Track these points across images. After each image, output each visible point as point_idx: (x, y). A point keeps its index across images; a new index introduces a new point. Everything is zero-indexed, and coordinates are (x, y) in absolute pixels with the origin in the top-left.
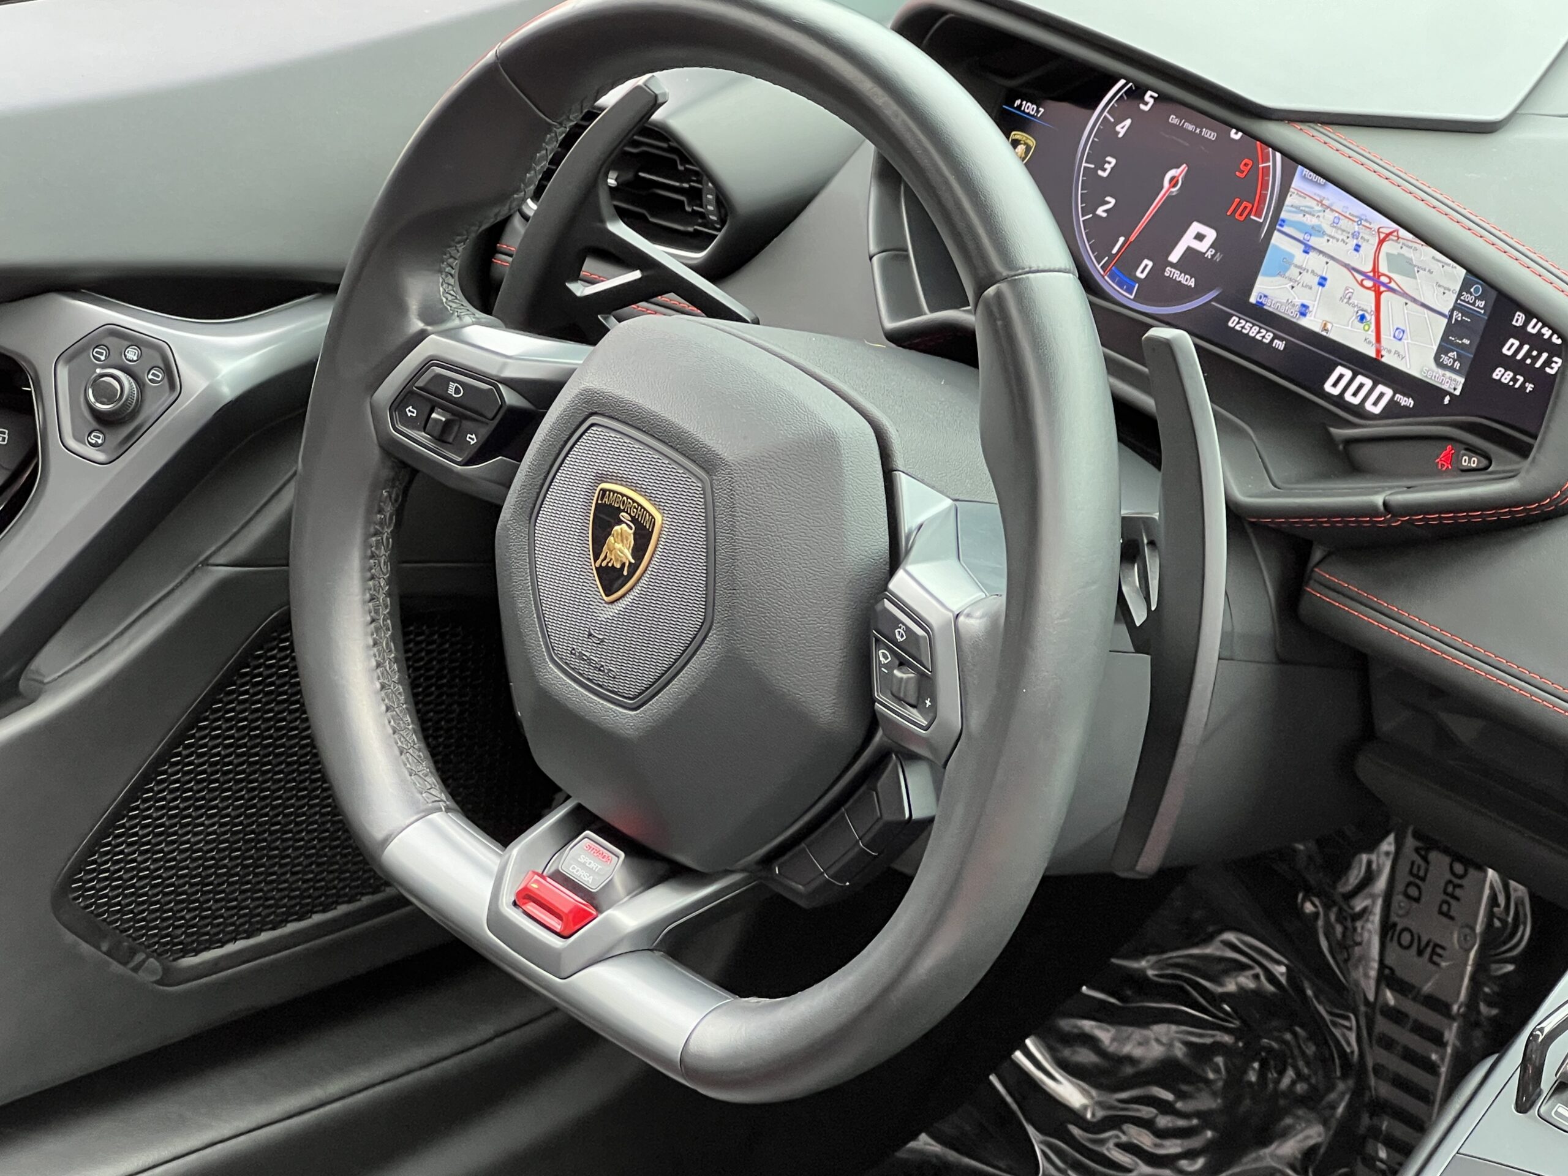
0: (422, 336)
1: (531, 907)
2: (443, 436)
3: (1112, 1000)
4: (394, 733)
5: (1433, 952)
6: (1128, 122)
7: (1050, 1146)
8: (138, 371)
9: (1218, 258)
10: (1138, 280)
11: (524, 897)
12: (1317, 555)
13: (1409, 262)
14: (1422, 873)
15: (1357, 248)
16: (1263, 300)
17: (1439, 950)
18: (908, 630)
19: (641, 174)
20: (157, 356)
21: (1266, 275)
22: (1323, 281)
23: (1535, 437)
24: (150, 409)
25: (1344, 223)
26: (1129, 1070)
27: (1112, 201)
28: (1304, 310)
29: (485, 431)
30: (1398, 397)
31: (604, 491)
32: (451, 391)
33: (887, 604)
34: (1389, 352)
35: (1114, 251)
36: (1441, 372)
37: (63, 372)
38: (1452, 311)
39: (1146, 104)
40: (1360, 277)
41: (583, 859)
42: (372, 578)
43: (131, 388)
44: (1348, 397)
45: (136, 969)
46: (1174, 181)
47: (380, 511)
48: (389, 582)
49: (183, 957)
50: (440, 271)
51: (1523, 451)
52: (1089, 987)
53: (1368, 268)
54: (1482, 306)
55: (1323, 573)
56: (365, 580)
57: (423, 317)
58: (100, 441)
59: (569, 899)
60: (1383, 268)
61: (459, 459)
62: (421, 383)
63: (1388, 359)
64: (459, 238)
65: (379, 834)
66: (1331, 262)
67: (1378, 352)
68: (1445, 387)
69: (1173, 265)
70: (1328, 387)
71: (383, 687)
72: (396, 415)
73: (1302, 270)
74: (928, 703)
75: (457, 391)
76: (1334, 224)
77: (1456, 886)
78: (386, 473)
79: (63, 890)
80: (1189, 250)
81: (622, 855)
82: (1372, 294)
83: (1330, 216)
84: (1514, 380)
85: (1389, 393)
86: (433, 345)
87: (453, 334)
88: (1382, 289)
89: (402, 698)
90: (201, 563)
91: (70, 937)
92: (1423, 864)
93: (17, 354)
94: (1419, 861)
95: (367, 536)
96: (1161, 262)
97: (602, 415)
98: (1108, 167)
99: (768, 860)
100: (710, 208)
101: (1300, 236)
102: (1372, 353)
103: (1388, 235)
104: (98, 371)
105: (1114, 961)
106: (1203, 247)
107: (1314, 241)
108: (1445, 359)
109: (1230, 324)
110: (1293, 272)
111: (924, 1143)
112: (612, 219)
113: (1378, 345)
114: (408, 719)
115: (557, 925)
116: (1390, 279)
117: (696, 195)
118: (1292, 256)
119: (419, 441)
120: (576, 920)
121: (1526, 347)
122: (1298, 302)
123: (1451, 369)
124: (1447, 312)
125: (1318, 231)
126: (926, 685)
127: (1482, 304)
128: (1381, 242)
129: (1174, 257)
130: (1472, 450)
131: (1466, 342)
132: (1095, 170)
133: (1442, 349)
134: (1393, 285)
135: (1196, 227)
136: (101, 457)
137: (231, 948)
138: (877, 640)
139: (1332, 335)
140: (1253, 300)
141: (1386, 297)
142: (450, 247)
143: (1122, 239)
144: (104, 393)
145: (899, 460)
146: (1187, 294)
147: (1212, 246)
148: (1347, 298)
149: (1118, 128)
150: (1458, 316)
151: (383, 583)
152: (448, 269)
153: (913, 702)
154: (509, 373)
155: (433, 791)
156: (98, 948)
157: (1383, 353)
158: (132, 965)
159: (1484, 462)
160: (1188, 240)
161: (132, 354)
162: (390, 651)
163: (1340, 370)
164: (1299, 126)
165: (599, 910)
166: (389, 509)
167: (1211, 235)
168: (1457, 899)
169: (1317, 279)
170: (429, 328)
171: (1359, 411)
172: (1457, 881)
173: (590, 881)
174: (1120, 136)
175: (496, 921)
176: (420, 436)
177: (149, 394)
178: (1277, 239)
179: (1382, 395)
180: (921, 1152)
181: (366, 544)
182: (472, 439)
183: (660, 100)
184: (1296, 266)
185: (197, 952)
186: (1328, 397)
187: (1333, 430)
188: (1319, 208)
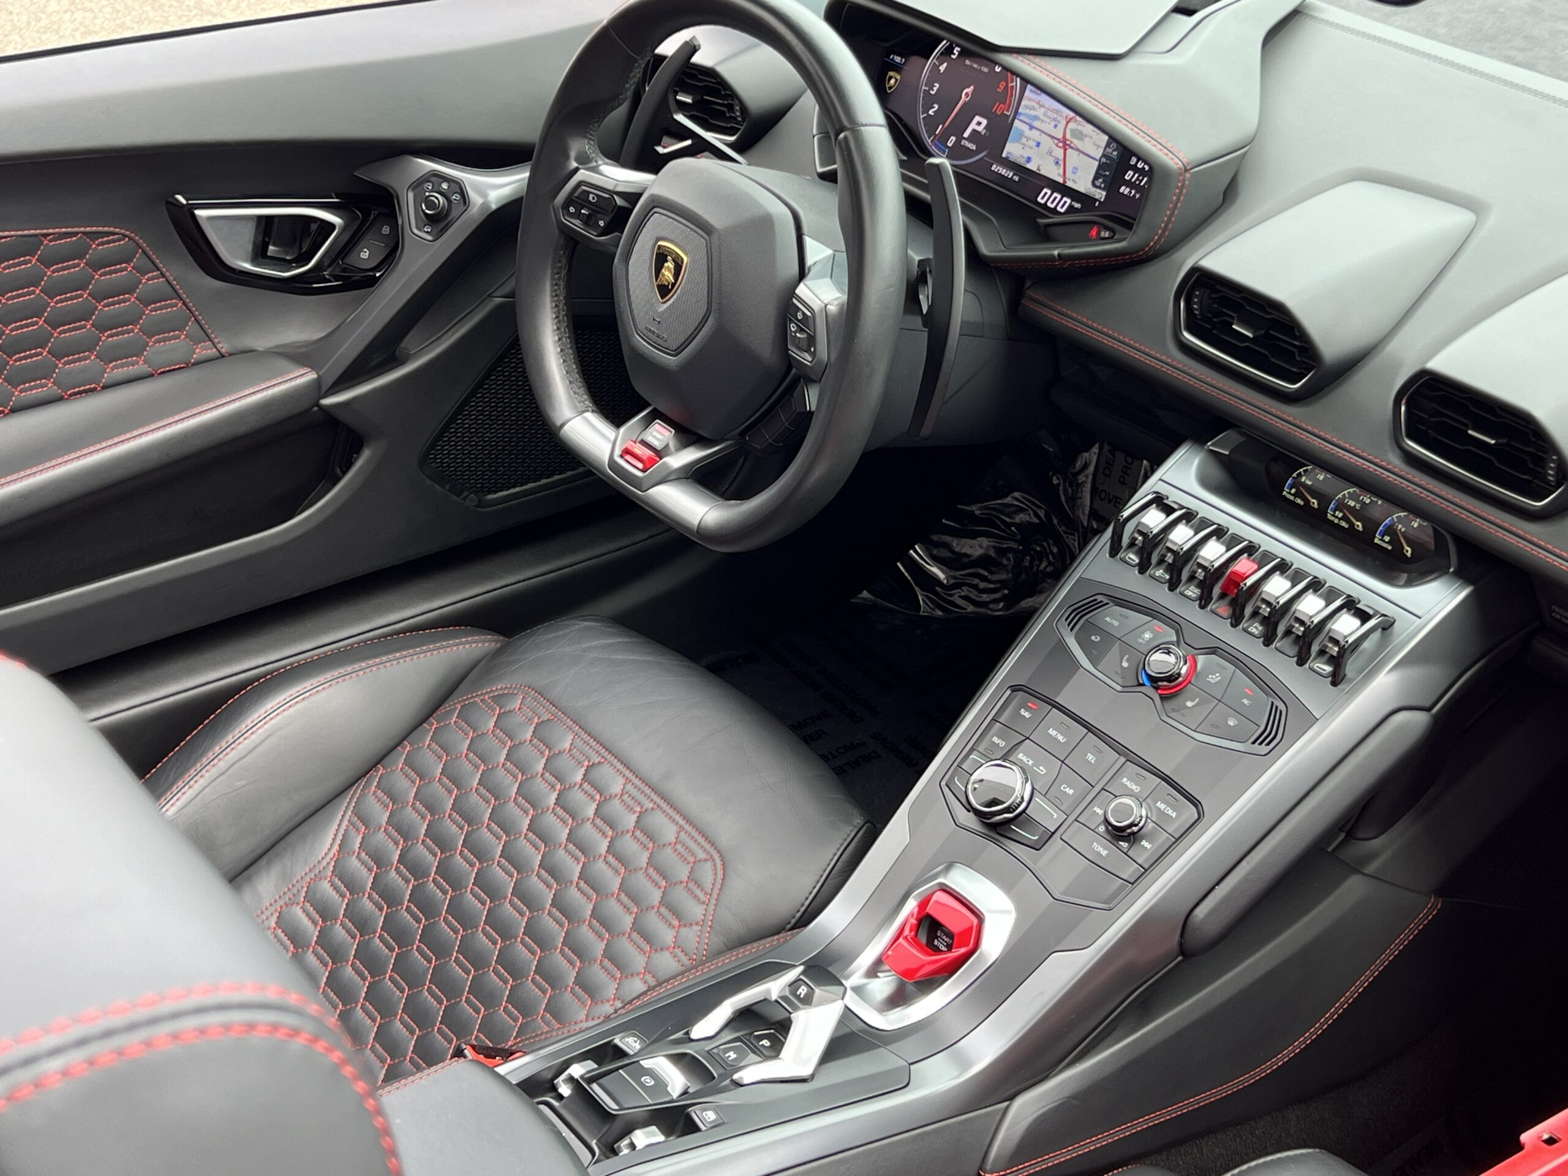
0: (577, 170)
1: (628, 457)
2: (588, 221)
3: (957, 526)
4: (567, 373)
5: (1116, 502)
6: (945, 65)
7: (927, 597)
8: (448, 195)
9: (988, 134)
10: (948, 147)
11: (627, 452)
12: (1028, 284)
13: (1081, 132)
14: (1111, 462)
15: (1056, 126)
16: (1009, 155)
17: (1118, 500)
18: (804, 313)
19: (705, 97)
20: (458, 187)
21: (1012, 142)
22: (1038, 144)
23: (1135, 220)
24: (454, 213)
25: (1049, 113)
26: (966, 560)
27: (936, 107)
28: (1029, 160)
29: (608, 219)
30: (1073, 203)
31: (659, 246)
32: (591, 198)
33: (795, 301)
34: (1069, 180)
35: (937, 133)
36: (1094, 189)
37: (411, 195)
39: (954, 54)
40: (1056, 142)
41: (655, 433)
42: (556, 295)
43: (444, 203)
44: (1049, 204)
45: (464, 499)
46: (967, 94)
47: (560, 262)
48: (565, 298)
49: (488, 494)
50: (586, 137)
51: (1129, 226)
52: (946, 520)
53: (1060, 136)
55: (1030, 293)
56: (552, 297)
57: (577, 160)
58: (429, 230)
59: (647, 453)
60: (1068, 136)
61: (595, 234)
62: (576, 195)
63: (1069, 184)
64: (594, 120)
65: (559, 423)
66: (1043, 134)
67: (1064, 180)
68: (1096, 197)
69: (964, 138)
70: (1039, 199)
71: (562, 350)
72: (565, 211)
73: (1028, 139)
74: (812, 349)
75: (594, 198)
76: (1045, 115)
77: (1127, 468)
78: (561, 242)
79: (424, 459)
80: (974, 131)
81: (673, 431)
82: (1062, 151)
83: (1043, 110)
84: (1130, 192)
85: (1069, 201)
86: (583, 175)
87: (595, 170)
88: (1067, 147)
89: (572, 357)
90: (488, 295)
91: (429, 482)
92: (1112, 458)
93: (390, 187)
94: (1110, 456)
95: (553, 274)
96: (960, 138)
97: (659, 207)
98: (935, 89)
99: (743, 434)
100: (738, 114)
101: (1027, 121)
102: (1061, 180)
103: (1071, 119)
104: (427, 194)
105: (959, 506)
106: (980, 129)
107: (1036, 124)
108: (1098, 184)
109: (993, 169)
110: (1024, 140)
111: (865, 594)
112: (677, 112)
114: (574, 366)
115: (640, 466)
116: (1072, 142)
117: (731, 107)
118: (1023, 132)
119: (576, 224)
120: (648, 464)
121: (1136, 175)
122: (1026, 156)
123: (1099, 187)
124: (1098, 157)
125: (1036, 118)
126: (811, 340)
127: (1115, 153)
128: (1067, 123)
129: (966, 135)
130: (1107, 228)
131: (1107, 173)
132: (929, 91)
133: (1096, 178)
134: (1072, 145)
135: (977, 119)
136: (430, 238)
137: (512, 491)
138: (790, 320)
139: (1042, 172)
140: (1004, 155)
141: (1069, 151)
142: (590, 124)
143: (941, 127)
144: (431, 205)
145: (805, 229)
146: (973, 153)
147: (985, 128)
148: (1050, 153)
149: (940, 68)
150: (1104, 160)
151: (562, 298)
152: (590, 137)
153: (805, 349)
154: (619, 189)
155: (586, 402)
156: (444, 488)
157: (1067, 180)
158: (462, 497)
159: (1112, 234)
160: (973, 126)
161: (445, 186)
162: (566, 333)
163: (1045, 190)
164: (1015, 55)
165: (661, 459)
166: (564, 260)
167: (984, 122)
168: (1128, 475)
169: (1035, 144)
170: (580, 166)
171: (1054, 211)
172: (1129, 466)
173: (657, 444)
174: (941, 72)
175: (612, 464)
176: (577, 222)
177: (453, 206)
178: (1017, 123)
179: (1065, 202)
180: (864, 599)
181: (552, 279)
182: (601, 223)
183: (697, 48)
185: (496, 492)
186: (1039, 204)
187: (1039, 220)
188: (1037, 106)
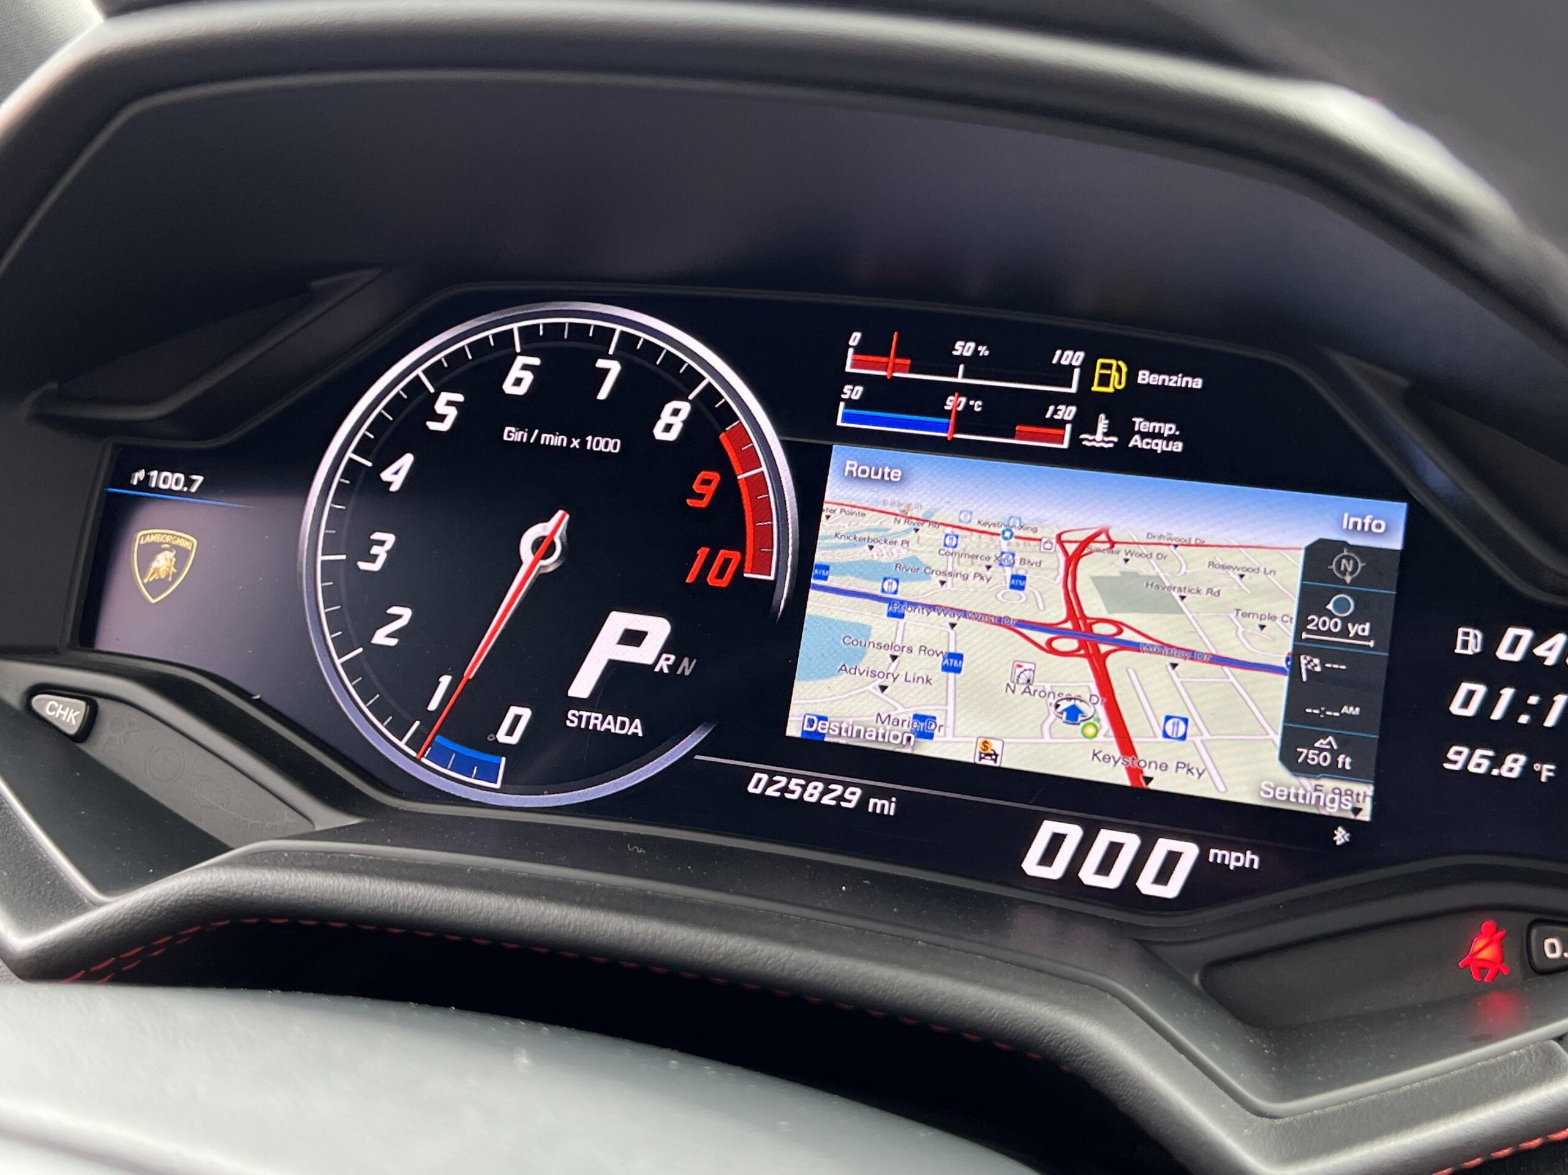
38: (1294, 659)
54: (1366, 633)
113: (1130, 760)
139: (1007, 761)
184: (879, 646)
